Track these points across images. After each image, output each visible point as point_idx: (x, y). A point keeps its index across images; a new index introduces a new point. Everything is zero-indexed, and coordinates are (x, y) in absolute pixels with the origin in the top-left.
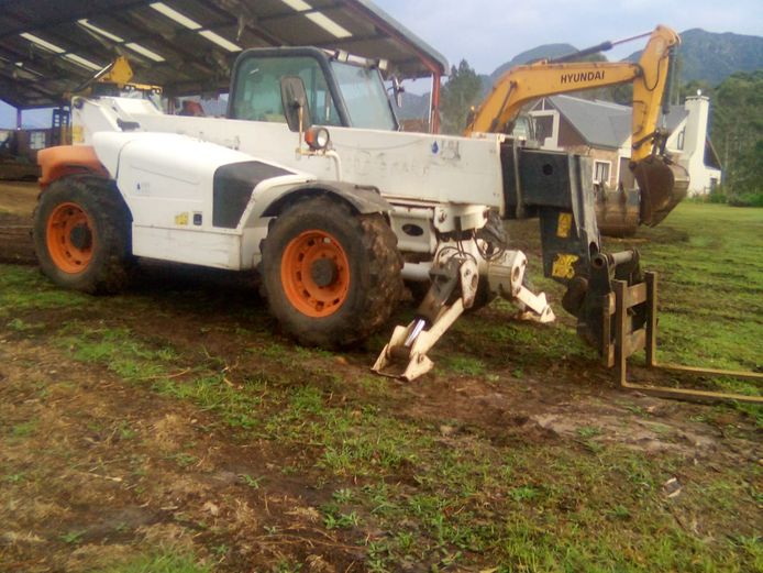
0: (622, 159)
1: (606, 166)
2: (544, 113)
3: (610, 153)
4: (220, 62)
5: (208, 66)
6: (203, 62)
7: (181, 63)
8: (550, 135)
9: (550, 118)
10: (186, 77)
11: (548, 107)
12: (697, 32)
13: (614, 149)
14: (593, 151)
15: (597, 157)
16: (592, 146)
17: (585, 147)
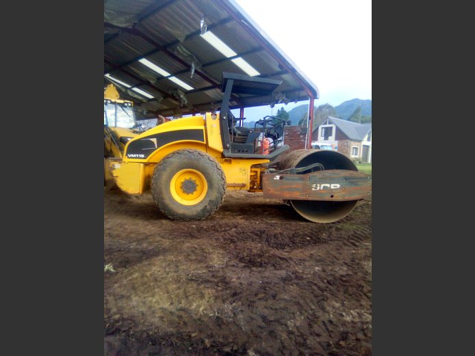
0: (364, 146)
1: (356, 148)
2: (328, 126)
3: (358, 143)
4: (182, 96)
5: (176, 100)
6: (173, 97)
7: (162, 99)
8: (331, 135)
9: (331, 128)
10: (166, 107)
11: (330, 123)
12: (356, 100)
13: (360, 141)
14: (352, 142)
15: (353, 145)
16: (351, 140)
17: (348, 141)
